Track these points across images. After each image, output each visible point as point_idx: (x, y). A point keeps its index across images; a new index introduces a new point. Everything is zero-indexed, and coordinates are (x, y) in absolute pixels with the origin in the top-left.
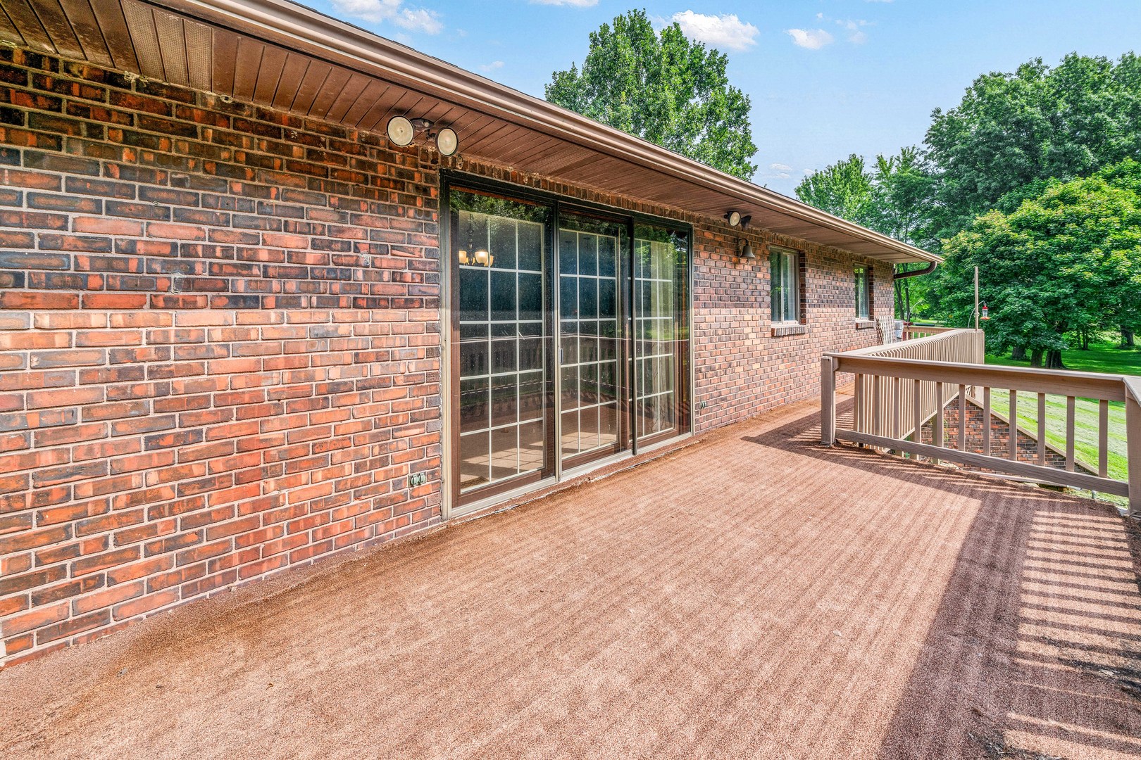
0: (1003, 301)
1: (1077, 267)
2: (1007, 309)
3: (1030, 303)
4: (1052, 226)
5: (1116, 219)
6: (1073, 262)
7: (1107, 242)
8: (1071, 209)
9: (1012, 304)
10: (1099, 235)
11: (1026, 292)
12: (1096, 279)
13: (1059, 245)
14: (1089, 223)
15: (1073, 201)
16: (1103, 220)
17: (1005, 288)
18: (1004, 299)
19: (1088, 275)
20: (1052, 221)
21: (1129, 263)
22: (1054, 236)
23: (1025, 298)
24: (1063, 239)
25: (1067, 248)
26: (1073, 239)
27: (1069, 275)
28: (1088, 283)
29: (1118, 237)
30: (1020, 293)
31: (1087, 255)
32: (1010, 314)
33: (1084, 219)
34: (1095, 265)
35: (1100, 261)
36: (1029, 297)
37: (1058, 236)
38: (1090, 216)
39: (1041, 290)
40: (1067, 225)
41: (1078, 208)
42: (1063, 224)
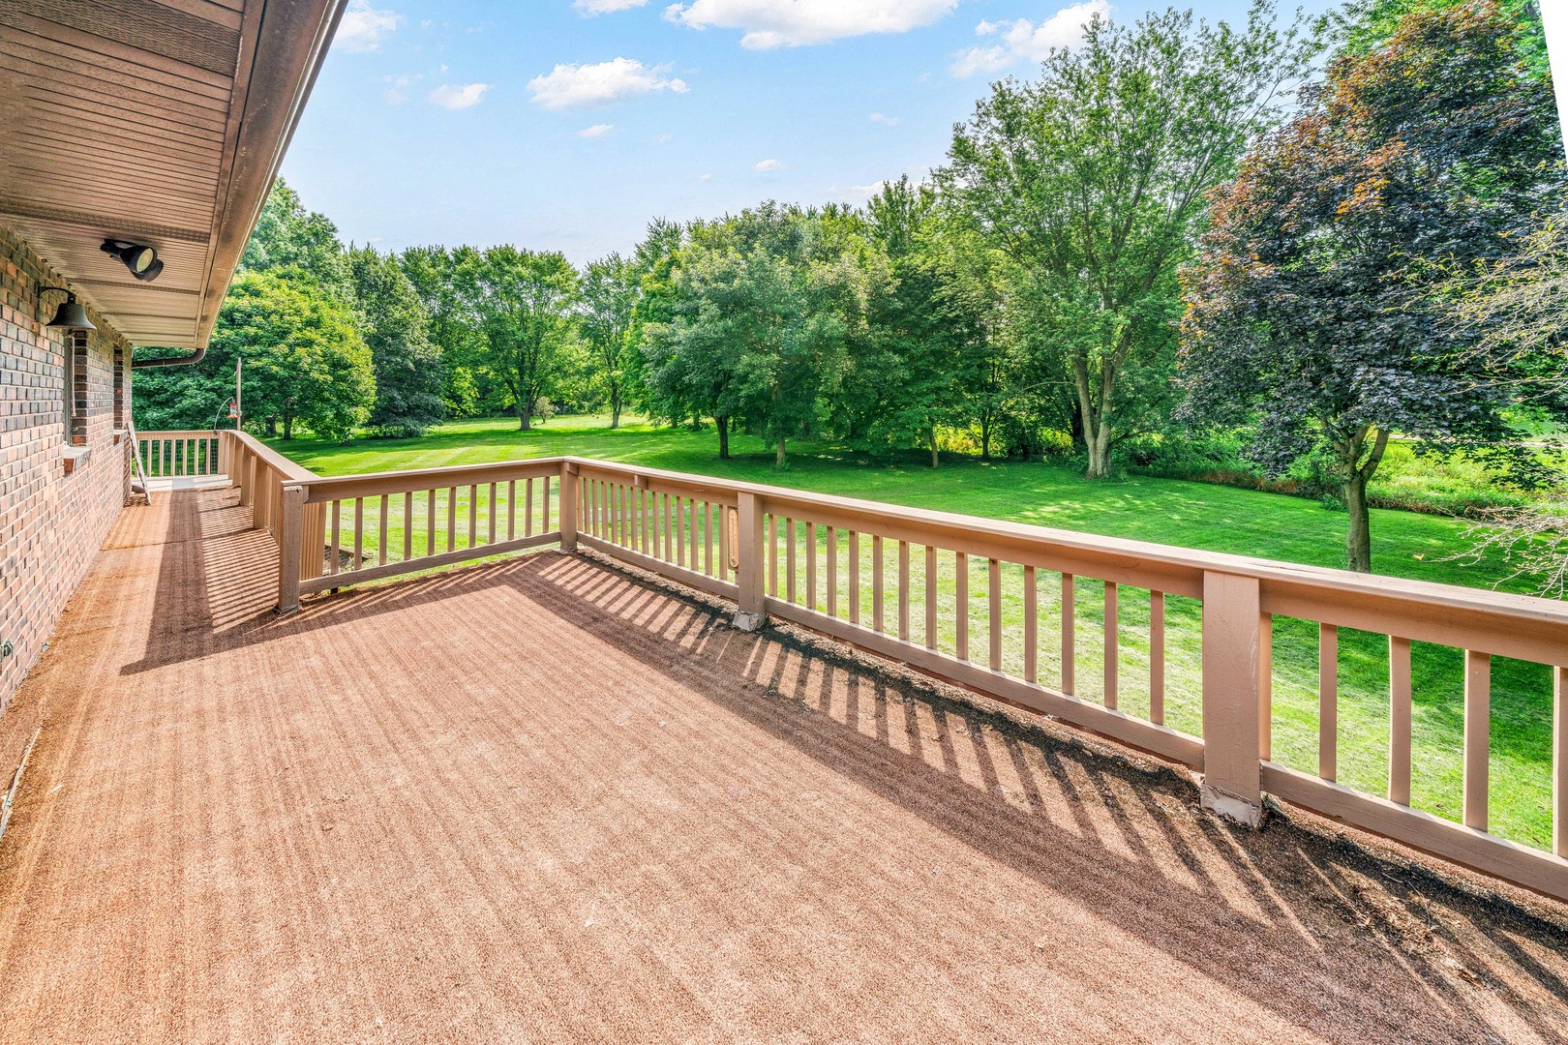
0: (181, 393)
1: (265, 360)
2: (186, 403)
3: (214, 396)
4: (237, 315)
5: (297, 318)
6: (261, 355)
7: (291, 339)
8: (256, 301)
9: (192, 397)
10: (284, 332)
11: (209, 384)
12: (282, 373)
13: (246, 336)
14: (274, 318)
15: (257, 294)
16: (287, 318)
17: (182, 379)
18: (181, 391)
19: (275, 368)
20: (238, 311)
21: (309, 360)
22: (241, 326)
23: (207, 390)
24: (252, 331)
25: (254, 341)
26: (260, 332)
27: (257, 368)
28: (273, 377)
29: (299, 335)
30: (201, 385)
31: (274, 350)
32: (189, 409)
33: (270, 314)
34: (281, 360)
35: (285, 357)
36: (212, 390)
37: (246, 327)
38: (275, 312)
39: (226, 382)
40: (254, 318)
41: (264, 302)
42: (250, 316)
